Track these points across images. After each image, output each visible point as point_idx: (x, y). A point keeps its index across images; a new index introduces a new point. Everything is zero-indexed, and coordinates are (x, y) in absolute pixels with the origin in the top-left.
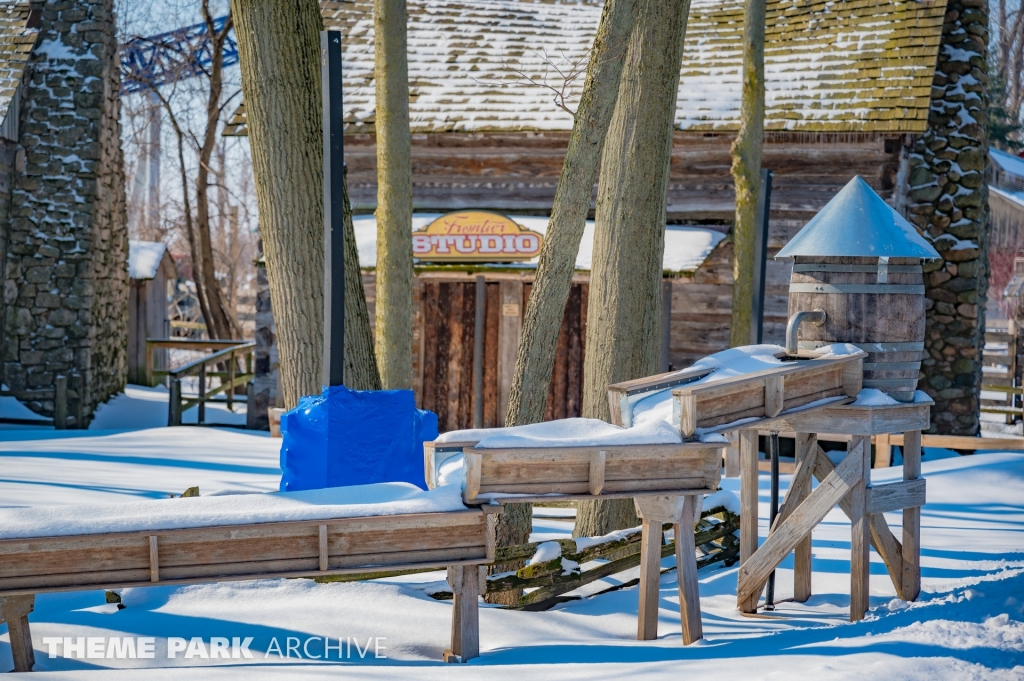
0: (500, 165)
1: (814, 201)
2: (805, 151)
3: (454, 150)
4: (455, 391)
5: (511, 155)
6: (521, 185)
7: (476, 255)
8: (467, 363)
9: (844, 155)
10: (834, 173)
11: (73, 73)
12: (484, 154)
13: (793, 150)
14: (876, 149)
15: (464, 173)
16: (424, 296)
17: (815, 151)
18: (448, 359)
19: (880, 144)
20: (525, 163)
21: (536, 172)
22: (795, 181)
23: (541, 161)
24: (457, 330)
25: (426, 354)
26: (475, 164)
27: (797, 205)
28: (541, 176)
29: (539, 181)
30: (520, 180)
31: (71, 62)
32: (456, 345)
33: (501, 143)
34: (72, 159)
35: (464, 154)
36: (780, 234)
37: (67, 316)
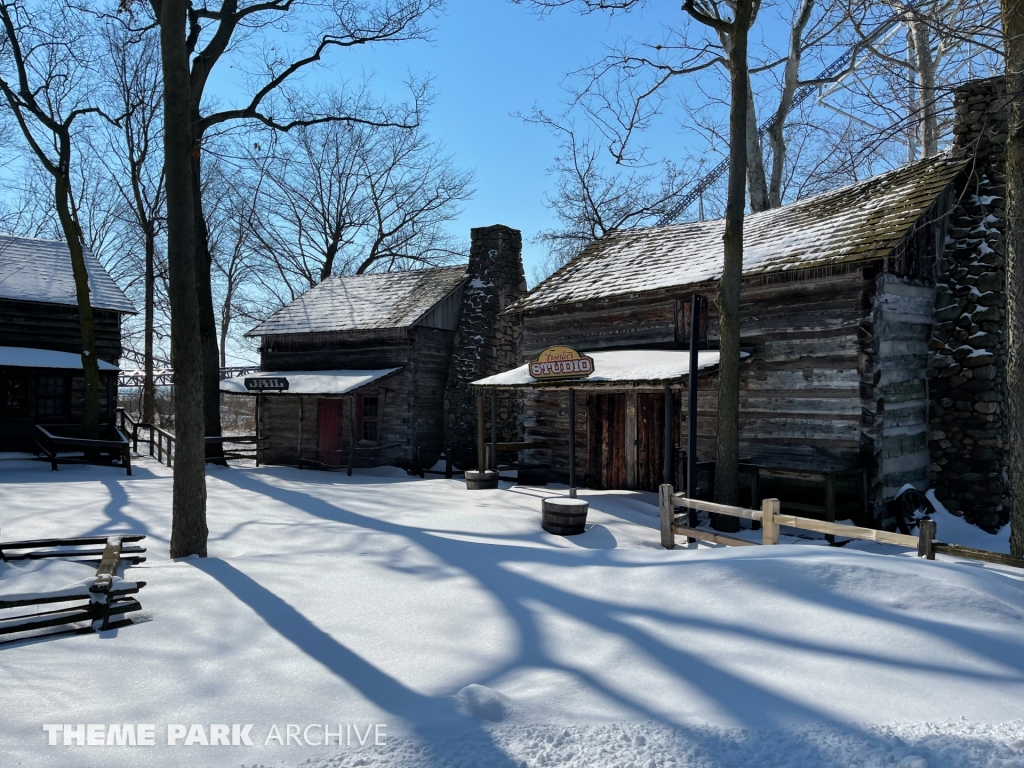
0: (621, 318)
1: (811, 324)
2: (804, 286)
3: (600, 312)
4: (605, 462)
5: (627, 311)
6: (633, 330)
7: (561, 374)
8: (610, 445)
9: (833, 285)
10: (826, 300)
11: (482, 294)
12: (616, 312)
13: (796, 286)
14: (856, 277)
15: (606, 326)
16: (588, 403)
17: (810, 285)
18: (601, 443)
19: (859, 273)
20: (634, 315)
21: (640, 320)
22: (799, 309)
23: (643, 313)
24: (605, 424)
25: (591, 439)
26: (611, 319)
27: (800, 328)
28: (643, 323)
29: (644, 326)
30: (632, 327)
31: (482, 289)
32: (605, 434)
33: (622, 305)
34: (479, 337)
35: (605, 314)
36: (788, 351)
37: (469, 417)
